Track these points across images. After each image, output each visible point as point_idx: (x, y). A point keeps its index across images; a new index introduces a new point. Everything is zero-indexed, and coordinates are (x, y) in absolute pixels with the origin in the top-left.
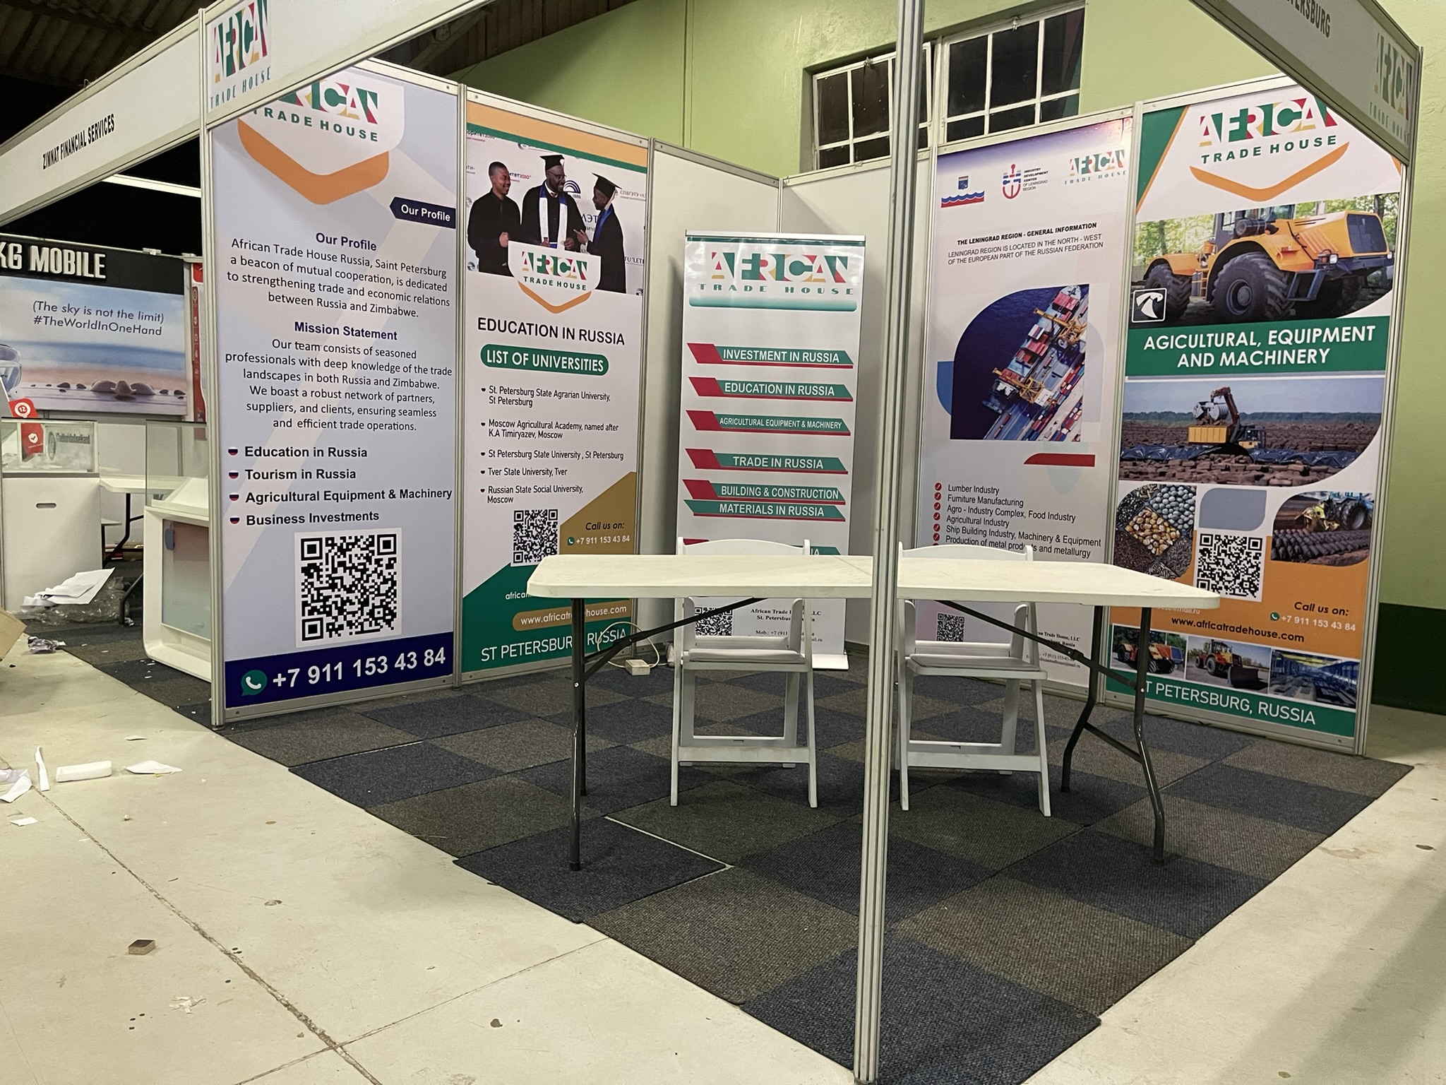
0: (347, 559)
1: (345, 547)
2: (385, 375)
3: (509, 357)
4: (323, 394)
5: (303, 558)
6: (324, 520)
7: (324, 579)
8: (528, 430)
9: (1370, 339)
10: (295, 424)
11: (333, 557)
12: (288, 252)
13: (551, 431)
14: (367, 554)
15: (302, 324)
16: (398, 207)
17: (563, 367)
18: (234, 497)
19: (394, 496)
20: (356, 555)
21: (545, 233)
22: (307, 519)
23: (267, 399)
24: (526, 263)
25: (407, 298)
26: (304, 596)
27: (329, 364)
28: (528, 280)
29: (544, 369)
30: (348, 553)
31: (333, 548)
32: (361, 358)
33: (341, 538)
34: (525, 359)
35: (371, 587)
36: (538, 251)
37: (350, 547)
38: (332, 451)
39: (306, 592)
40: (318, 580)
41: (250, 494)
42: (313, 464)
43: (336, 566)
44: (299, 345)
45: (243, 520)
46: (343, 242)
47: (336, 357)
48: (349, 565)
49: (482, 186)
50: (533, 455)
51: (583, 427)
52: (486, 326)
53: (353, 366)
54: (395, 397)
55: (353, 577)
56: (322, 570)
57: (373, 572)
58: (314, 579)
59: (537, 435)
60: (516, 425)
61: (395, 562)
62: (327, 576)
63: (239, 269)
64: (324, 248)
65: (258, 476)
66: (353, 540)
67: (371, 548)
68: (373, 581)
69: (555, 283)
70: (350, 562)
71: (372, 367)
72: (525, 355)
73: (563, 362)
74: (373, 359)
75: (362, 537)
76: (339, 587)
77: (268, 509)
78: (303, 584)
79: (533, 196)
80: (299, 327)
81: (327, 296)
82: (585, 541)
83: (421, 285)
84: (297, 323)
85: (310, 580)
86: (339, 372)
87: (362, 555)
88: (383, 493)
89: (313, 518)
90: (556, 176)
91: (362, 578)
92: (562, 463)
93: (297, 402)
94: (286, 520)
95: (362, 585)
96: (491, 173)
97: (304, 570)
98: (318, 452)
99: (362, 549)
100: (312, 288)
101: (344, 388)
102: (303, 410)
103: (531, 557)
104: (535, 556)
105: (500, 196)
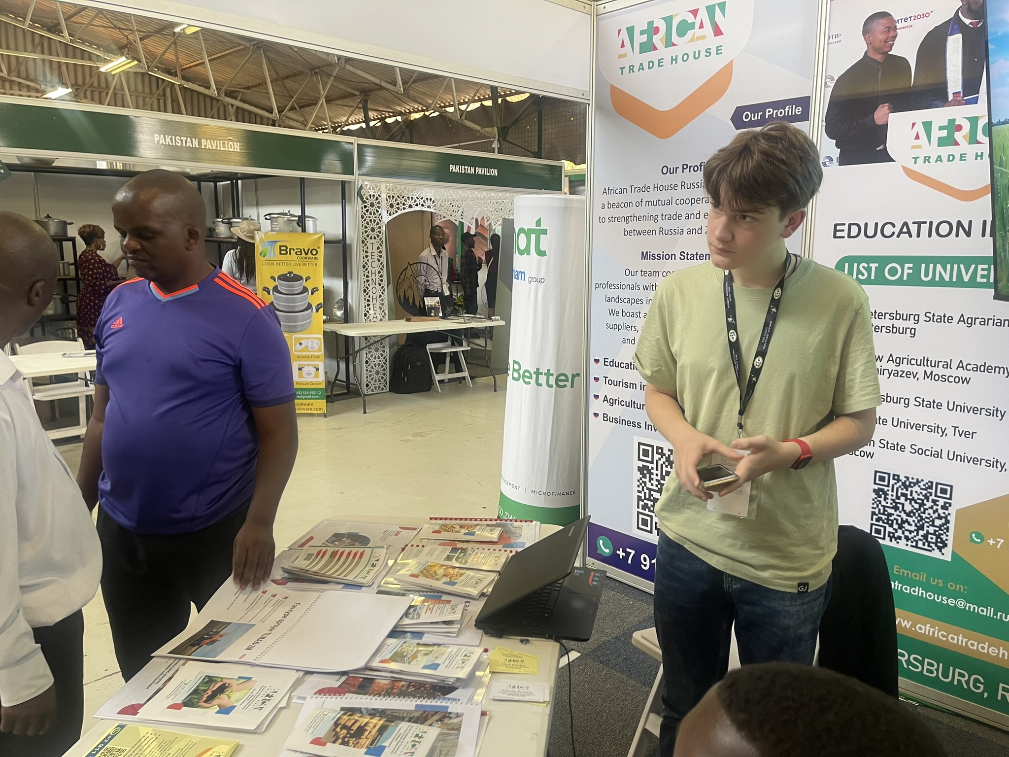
3: (880, 271)
5: (639, 459)
7: (655, 482)
8: (905, 367)
11: (662, 465)
12: (639, 190)
13: (947, 372)
15: (647, 253)
16: (740, 116)
18: (596, 397)
21: (954, 80)
22: (643, 426)
23: (619, 320)
24: (918, 138)
26: (639, 491)
28: (920, 161)
31: (662, 457)
34: (906, 271)
39: (641, 488)
41: (606, 396)
43: (664, 474)
44: (644, 273)
45: (601, 416)
46: (683, 169)
49: (851, 53)
50: (912, 402)
52: (845, 234)
56: (653, 474)
58: (647, 480)
59: (921, 375)
60: (885, 359)
62: (657, 480)
63: (608, 213)
65: (611, 382)
69: (969, 157)
72: (907, 266)
73: (980, 273)
77: (615, 411)
78: (638, 481)
80: (645, 256)
81: (667, 225)
82: (1003, 544)
84: (643, 253)
89: (647, 427)
92: (966, 421)
93: (638, 323)
94: (628, 423)
96: (866, 32)
97: (639, 469)
100: (655, 219)
103: (900, 538)
104: (907, 538)
105: (878, 57)
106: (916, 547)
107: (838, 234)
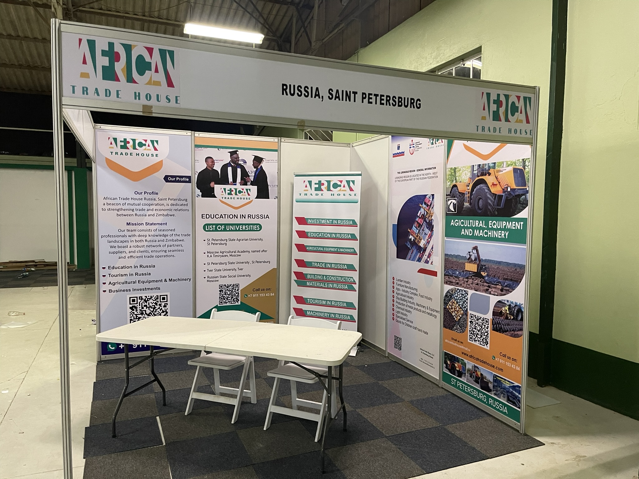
0: (147, 304)
1: (146, 300)
2: (162, 238)
3: (216, 228)
4: (137, 246)
5: (130, 304)
6: (138, 290)
7: (139, 311)
8: (225, 254)
9: (522, 229)
10: (127, 257)
11: (142, 304)
12: (124, 199)
13: (235, 254)
14: (156, 302)
15: (129, 223)
16: (166, 179)
17: (241, 229)
18: (104, 283)
19: (166, 281)
20: (151, 303)
21: (231, 180)
22: (132, 290)
23: (117, 250)
24: (222, 192)
25: (171, 210)
26: (130, 317)
27: (139, 236)
28: (224, 198)
29: (232, 231)
30: (148, 302)
31: (142, 300)
32: (153, 233)
33: (145, 297)
34: (223, 228)
35: (157, 314)
36: (228, 187)
37: (149, 300)
38: (141, 266)
39: (131, 316)
40: (136, 311)
41: (110, 282)
42: (134, 271)
43: (143, 306)
44: (128, 230)
45: (108, 291)
46: (145, 193)
47: (142, 233)
48: (148, 306)
49: (202, 166)
50: (227, 263)
51: (250, 252)
52: (205, 217)
53: (149, 236)
54: (166, 246)
55: (150, 310)
56: (137, 308)
57: (158, 309)
58: (135, 311)
59: (229, 256)
60: (219, 253)
61: (167, 305)
62: (140, 310)
63: (106, 207)
64: (138, 196)
65: (113, 276)
66: (150, 297)
67: (157, 300)
68: (158, 312)
69: (236, 198)
70: (149, 305)
71: (157, 236)
72: (223, 226)
73: (241, 228)
74: (157, 233)
75: (153, 296)
76: (144, 314)
77: (117, 287)
78: (130, 313)
79: (225, 168)
80: (128, 224)
81: (138, 213)
82: (252, 296)
83: (177, 205)
84: (127, 223)
85: (133, 312)
86: (144, 239)
87: (153, 302)
88: (162, 280)
89: (134, 290)
90: (235, 158)
91: (154, 311)
92: (241, 266)
93: (127, 250)
94: (124, 291)
95: (154, 313)
96: (206, 161)
97: (131, 308)
98: (136, 267)
99: (153, 300)
100: (133, 210)
101: (146, 244)
102: (130, 252)
103: (227, 302)
104: (229, 302)
105: (210, 169)
106: (232, 303)
107: (203, 217)
